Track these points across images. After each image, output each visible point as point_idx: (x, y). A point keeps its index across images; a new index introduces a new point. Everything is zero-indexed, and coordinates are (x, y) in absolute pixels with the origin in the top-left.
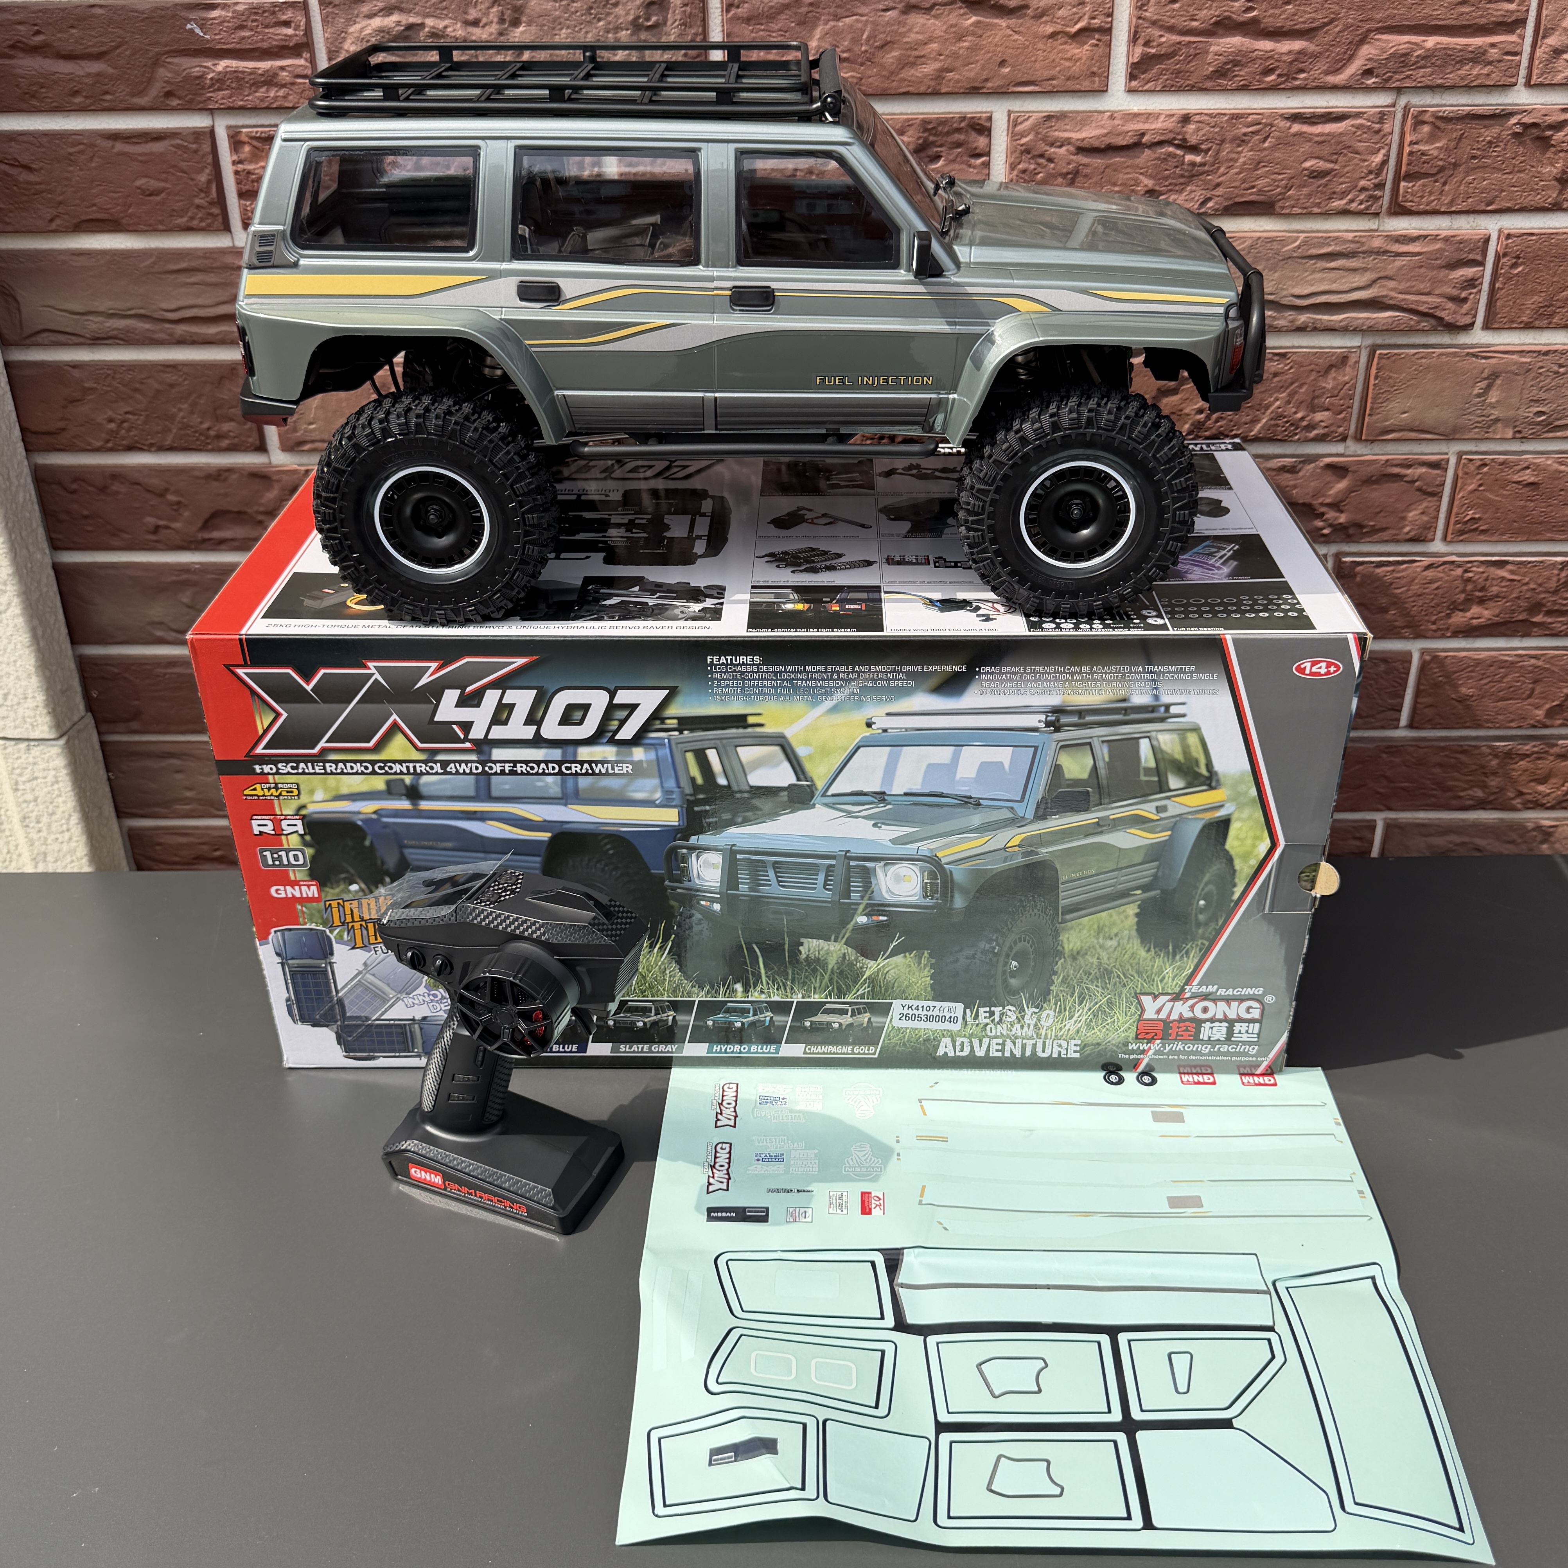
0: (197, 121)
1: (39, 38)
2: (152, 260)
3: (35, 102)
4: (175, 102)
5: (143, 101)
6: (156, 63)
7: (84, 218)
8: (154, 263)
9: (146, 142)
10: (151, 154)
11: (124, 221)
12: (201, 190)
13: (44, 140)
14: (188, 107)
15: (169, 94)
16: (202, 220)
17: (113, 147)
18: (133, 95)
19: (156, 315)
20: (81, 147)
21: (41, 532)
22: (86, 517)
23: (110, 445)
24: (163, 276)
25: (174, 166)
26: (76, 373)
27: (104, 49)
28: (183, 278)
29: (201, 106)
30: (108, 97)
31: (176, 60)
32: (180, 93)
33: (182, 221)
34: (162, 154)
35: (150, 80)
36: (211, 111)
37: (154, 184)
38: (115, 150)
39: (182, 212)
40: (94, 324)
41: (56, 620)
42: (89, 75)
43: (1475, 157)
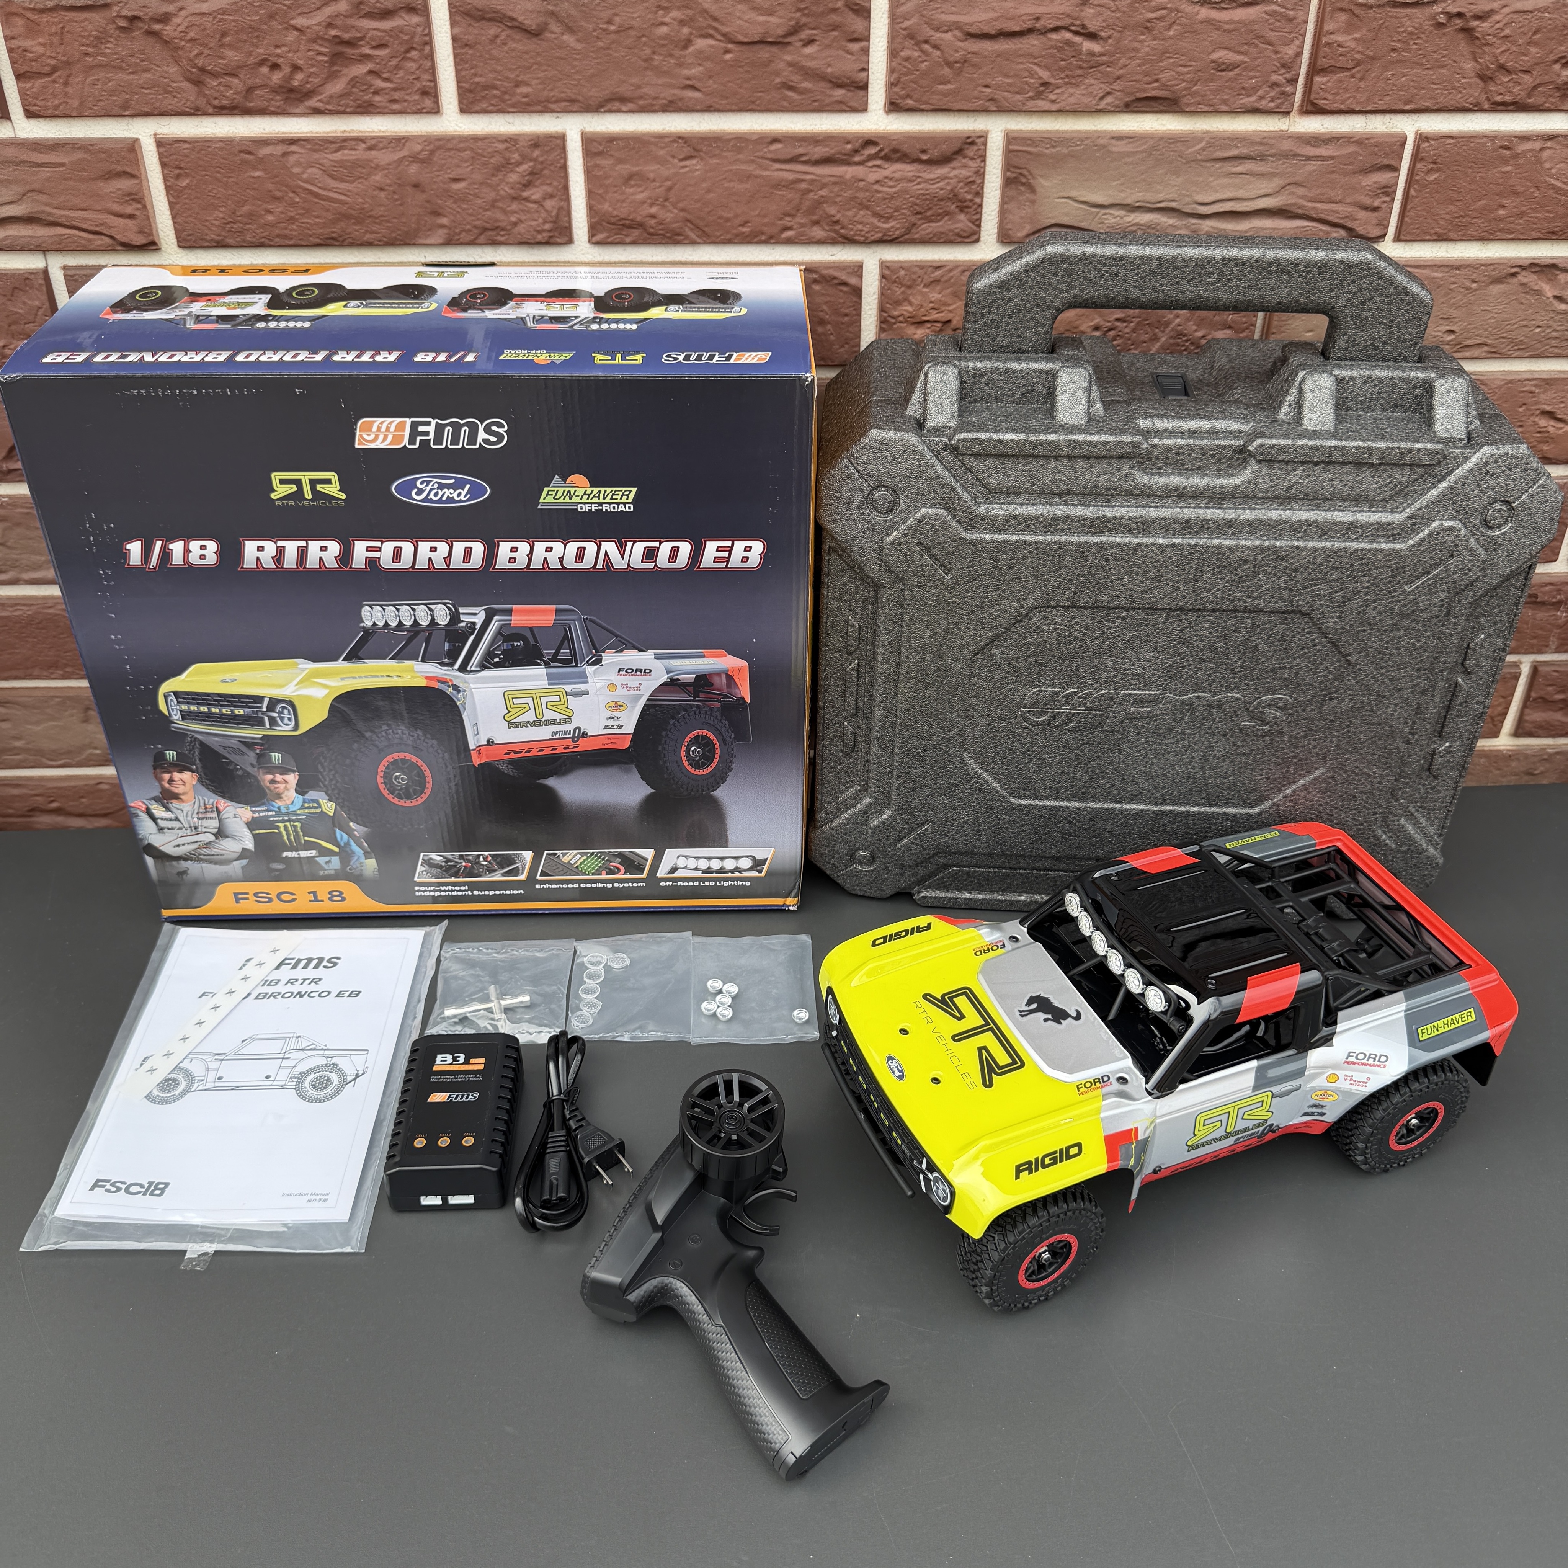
43: (1394, 50)
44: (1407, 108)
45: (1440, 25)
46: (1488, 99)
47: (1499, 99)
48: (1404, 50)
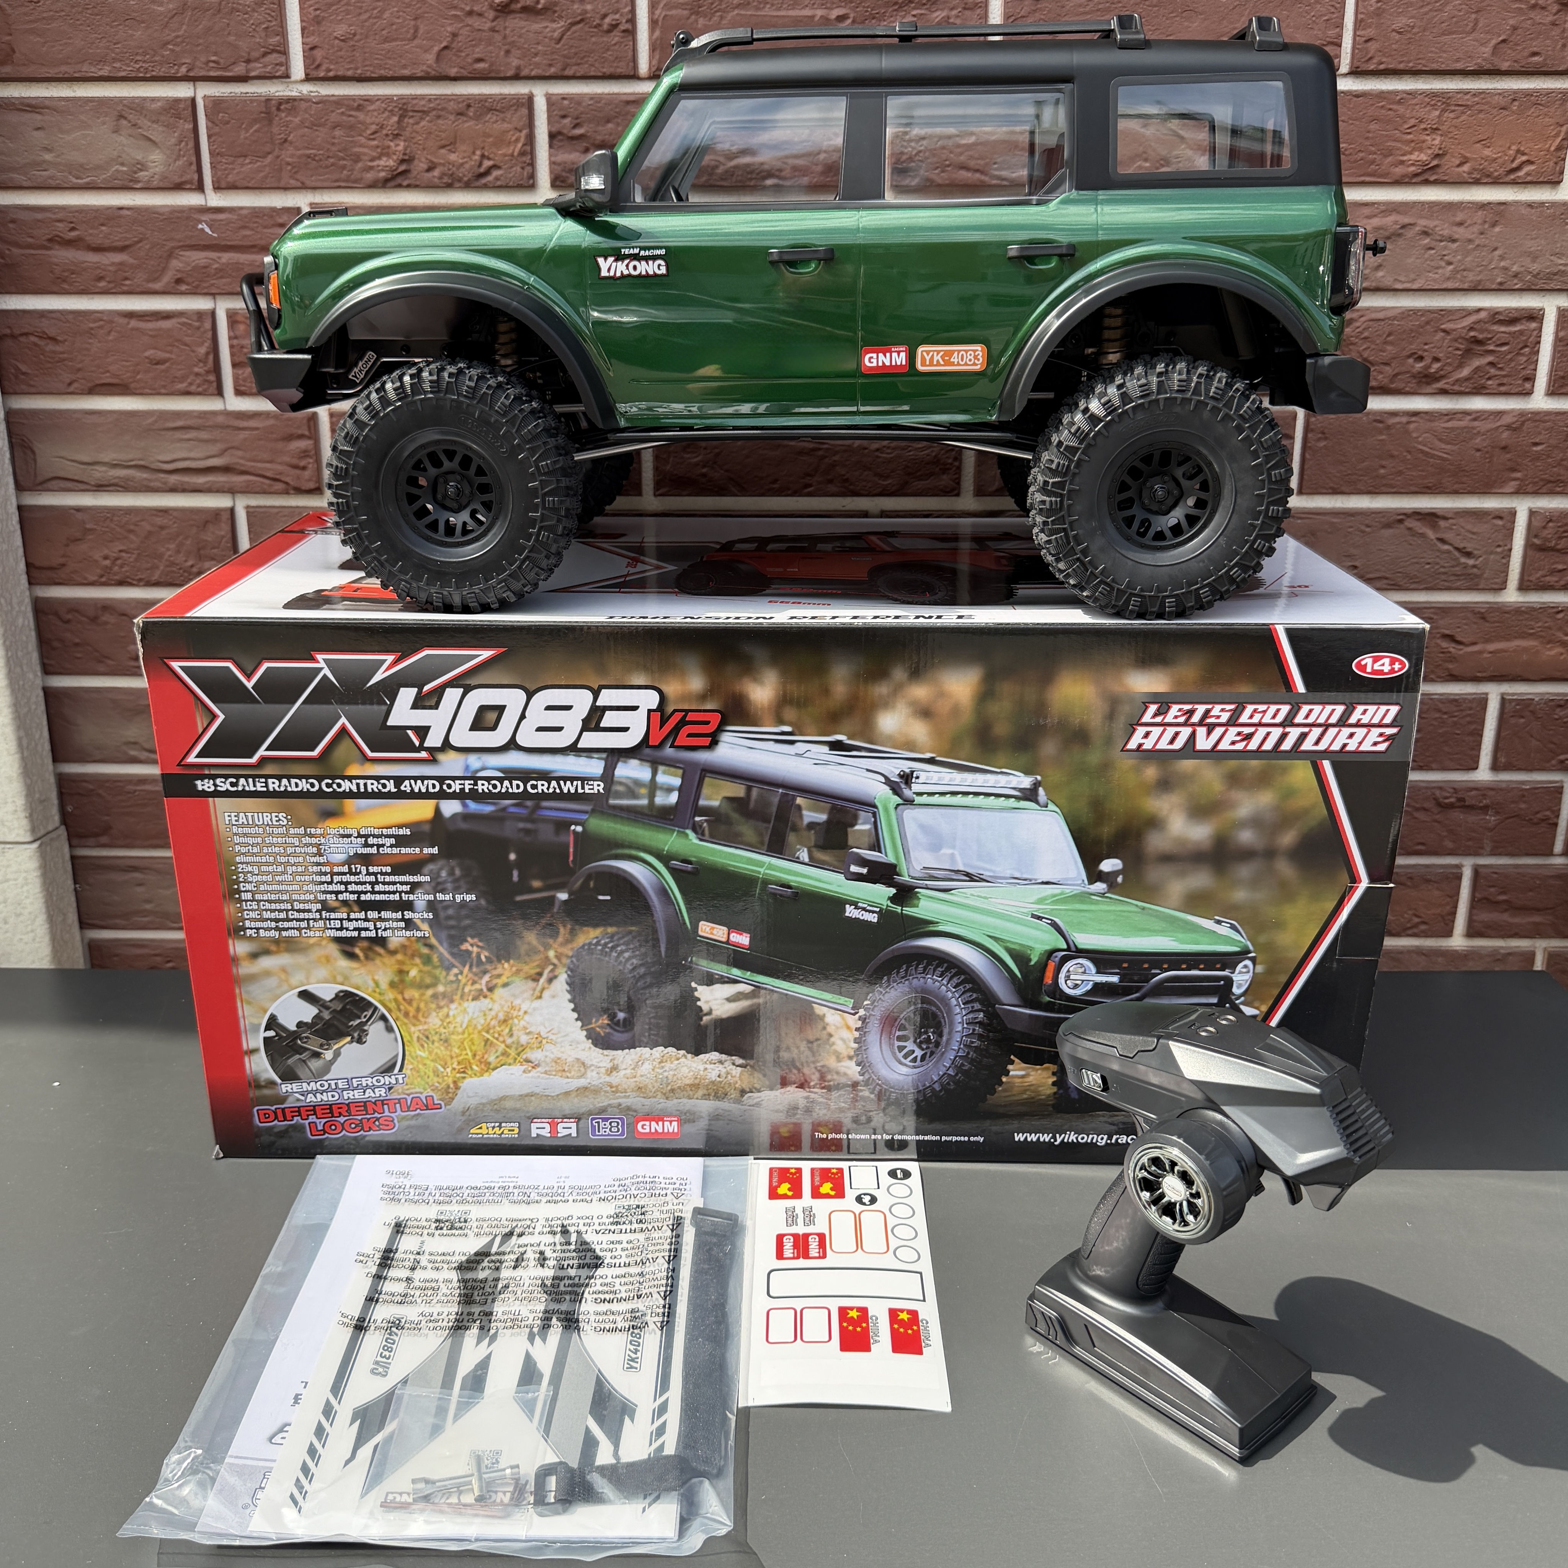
0: (202, 304)
1: (74, 234)
2: (153, 419)
3: (66, 286)
4: (183, 288)
5: (157, 286)
6: (170, 255)
7: (98, 382)
8: (156, 421)
9: (157, 320)
10: (160, 329)
11: (132, 386)
12: (200, 361)
13: (70, 317)
14: (194, 292)
15: (179, 281)
16: (199, 386)
17: (128, 323)
18: (149, 281)
19: (153, 466)
20: (101, 323)
21: (35, 656)
22: (77, 645)
23: (103, 579)
24: (163, 433)
25: (178, 340)
26: (79, 516)
27: (127, 243)
28: (179, 435)
29: (205, 291)
30: (127, 282)
31: (187, 253)
32: (190, 280)
33: (181, 386)
34: (169, 330)
35: (164, 270)
36: (214, 295)
37: (161, 355)
38: (130, 326)
39: (182, 379)
40: (100, 473)
41: (41, 736)
42: (113, 264)
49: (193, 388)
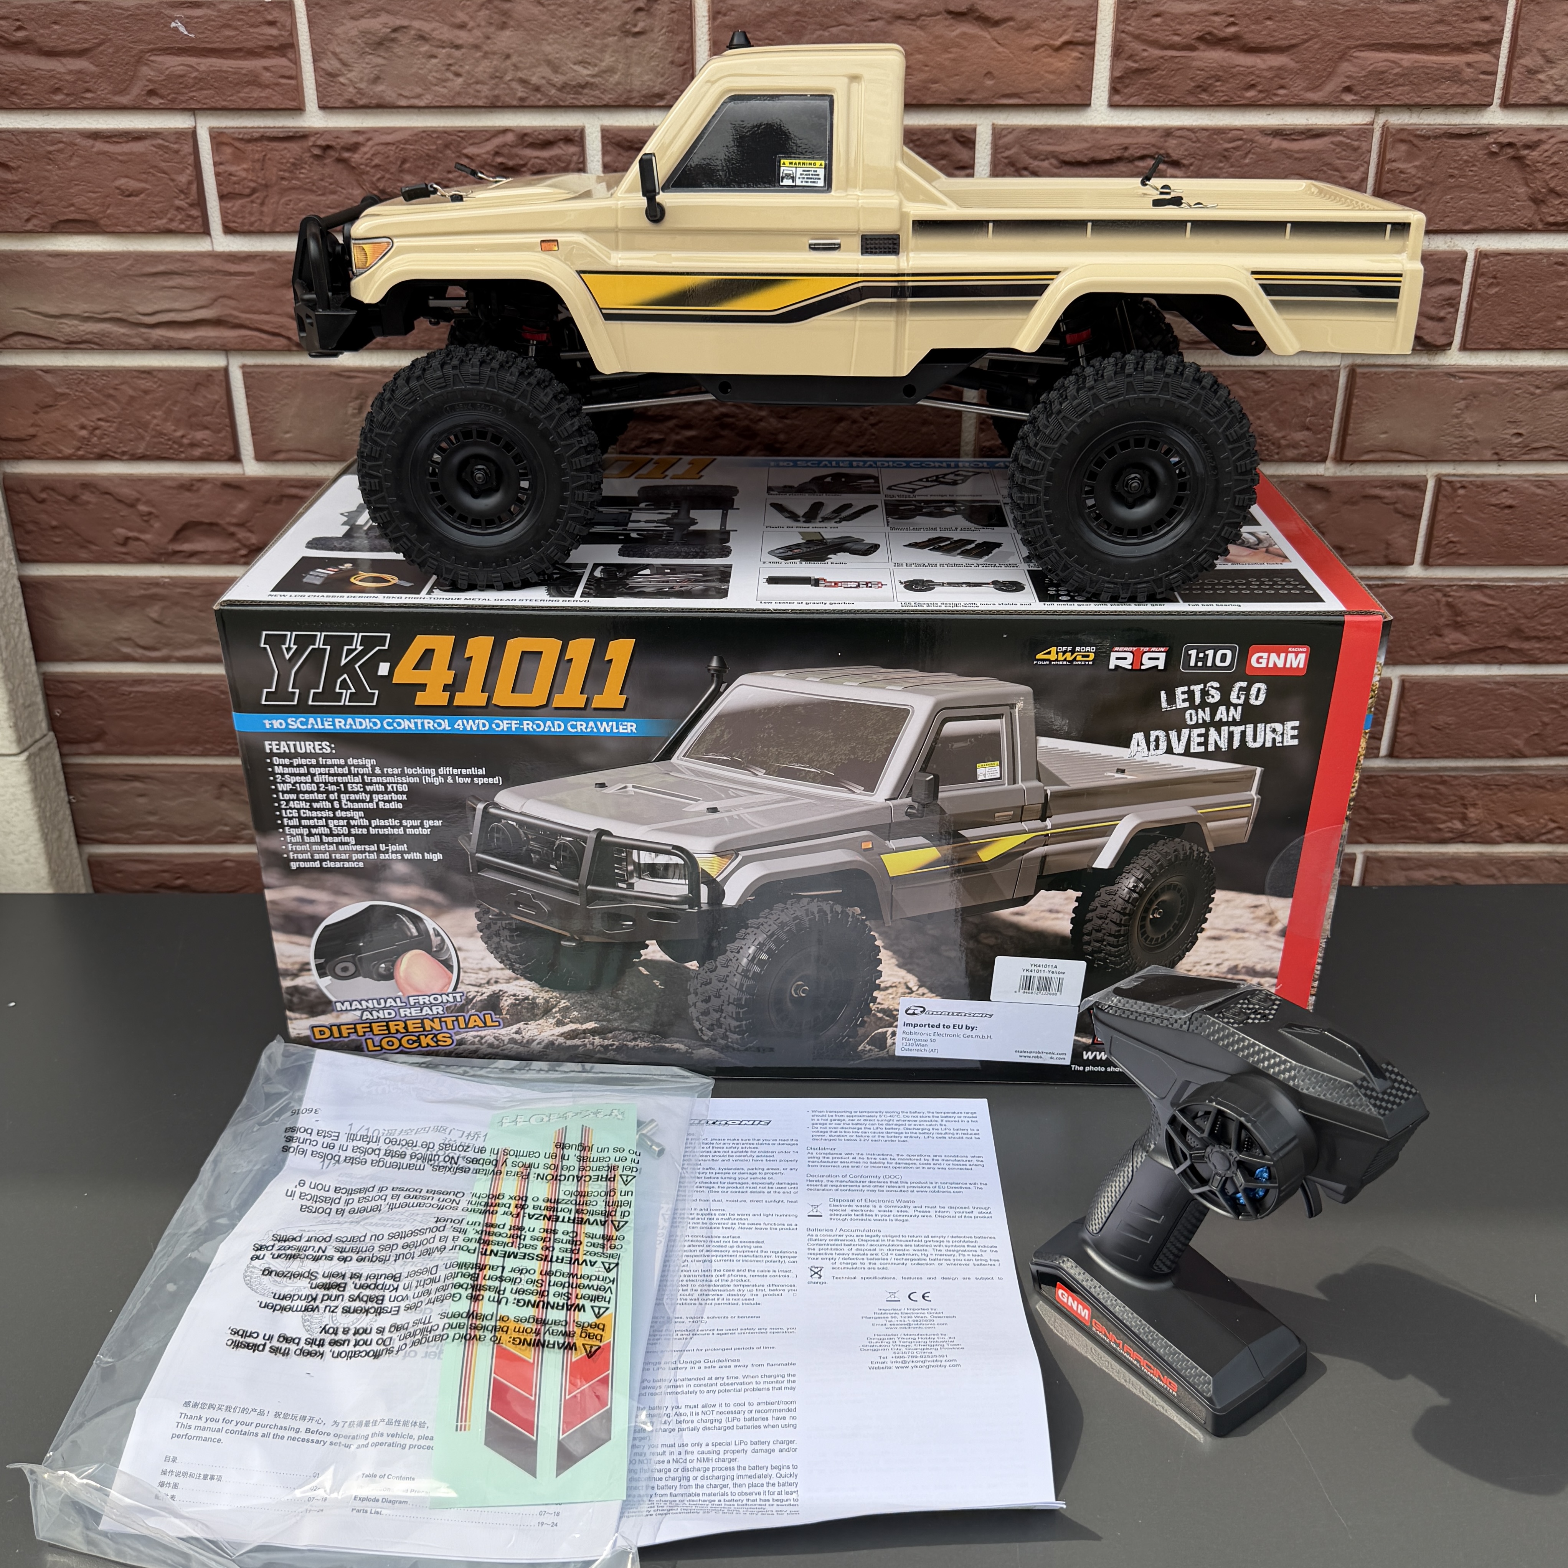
0: (179, 122)
1: (21, 34)
2: (129, 263)
3: (15, 100)
4: (156, 101)
5: (124, 100)
6: (139, 61)
7: (61, 218)
8: (132, 265)
9: (127, 142)
10: (131, 153)
11: (102, 222)
12: (182, 191)
13: (23, 138)
14: (170, 107)
15: (151, 94)
16: (181, 223)
17: (93, 146)
18: (115, 93)
19: (132, 319)
20: (61, 145)
21: (9, 542)
22: (54, 528)
23: (81, 453)
24: (141, 279)
25: (155, 167)
26: (48, 378)
27: (86, 46)
28: (161, 281)
29: (183, 106)
30: (89, 95)
31: (159, 59)
32: (164, 92)
33: (161, 223)
34: (142, 154)
35: (132, 79)
36: (193, 111)
37: (133, 185)
38: (95, 150)
39: (160, 214)
40: (69, 328)
41: (21, 631)
42: (70, 72)
43: (1452, 176)
44: (1466, 228)
45: (1493, 154)
46: (1541, 220)
47: (1551, 219)
48: (1461, 177)
49: (173, 226)
